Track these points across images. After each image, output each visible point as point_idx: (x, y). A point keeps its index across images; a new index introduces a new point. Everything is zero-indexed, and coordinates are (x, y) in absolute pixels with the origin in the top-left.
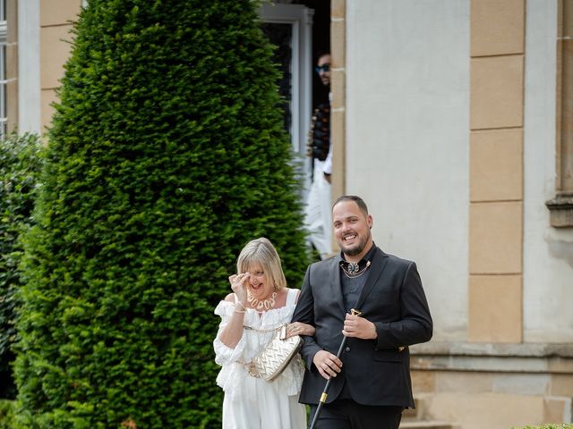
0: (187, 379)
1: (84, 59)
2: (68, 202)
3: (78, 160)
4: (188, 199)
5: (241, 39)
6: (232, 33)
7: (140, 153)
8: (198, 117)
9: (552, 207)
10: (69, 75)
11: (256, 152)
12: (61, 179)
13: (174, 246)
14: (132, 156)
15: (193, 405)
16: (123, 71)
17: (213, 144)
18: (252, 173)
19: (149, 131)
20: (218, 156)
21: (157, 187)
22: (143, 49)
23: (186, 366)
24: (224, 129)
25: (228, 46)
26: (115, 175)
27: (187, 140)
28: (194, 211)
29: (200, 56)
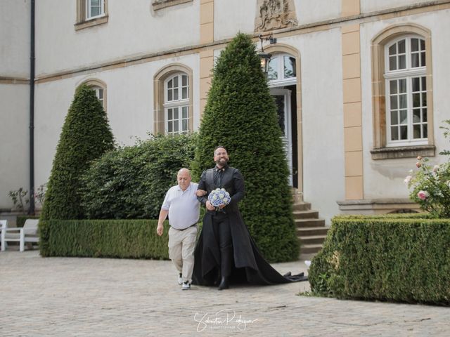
0: (247, 211)
1: (211, 104)
2: (206, 152)
3: (209, 138)
4: (246, 150)
5: (263, 96)
6: (260, 94)
7: (230, 135)
8: (249, 122)
9: (372, 153)
10: (206, 110)
11: (269, 134)
12: (203, 144)
13: (241, 166)
14: (227, 136)
15: (249, 219)
16: (223, 108)
17: (254, 131)
18: (268, 140)
19: (233, 127)
20: (256, 135)
21: (235, 146)
22: (230, 100)
23: (246, 206)
24: (258, 126)
25: (259, 99)
27: (245, 130)
28: (248, 154)
29: (250, 102)
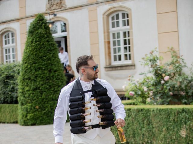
0: (46, 99)
1: (27, 49)
2: (25, 72)
3: (26, 65)
4: (45, 70)
5: (52, 44)
6: (50, 43)
8: (45, 56)
9: (105, 68)
10: (24, 51)
11: (55, 62)
12: (24, 68)
13: (43, 78)
14: (35, 63)
15: (47, 103)
16: (33, 50)
17: (48, 60)
18: (55, 65)
19: (38, 59)
20: (49, 63)
21: (39, 68)
22: (36, 46)
23: (46, 97)
24: (50, 58)
25: (50, 45)
26: (33, 67)
27: (44, 60)
28: (46, 72)
29: (45, 47)
